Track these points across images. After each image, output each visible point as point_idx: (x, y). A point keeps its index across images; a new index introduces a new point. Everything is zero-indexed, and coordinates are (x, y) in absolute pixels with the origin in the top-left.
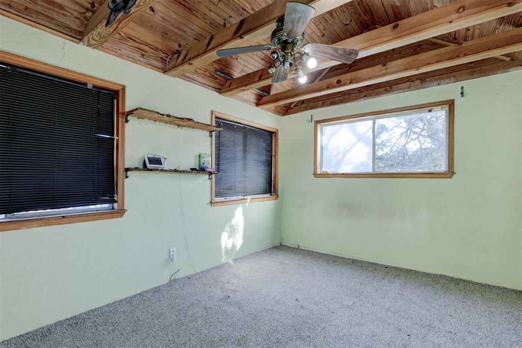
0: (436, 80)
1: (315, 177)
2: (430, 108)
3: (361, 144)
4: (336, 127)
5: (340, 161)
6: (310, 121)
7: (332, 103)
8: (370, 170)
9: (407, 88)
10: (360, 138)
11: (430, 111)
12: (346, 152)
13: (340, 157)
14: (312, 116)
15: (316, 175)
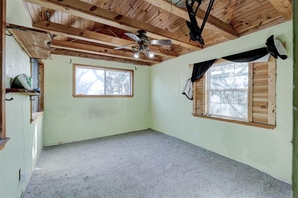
0: (129, 61)
1: (74, 97)
2: (126, 71)
3: (99, 81)
4: (85, 70)
5: (88, 89)
6: (70, 62)
7: (85, 56)
8: (103, 93)
9: (120, 61)
10: (99, 78)
11: (126, 72)
12: (91, 84)
13: (88, 86)
14: (71, 60)
15: (74, 96)
